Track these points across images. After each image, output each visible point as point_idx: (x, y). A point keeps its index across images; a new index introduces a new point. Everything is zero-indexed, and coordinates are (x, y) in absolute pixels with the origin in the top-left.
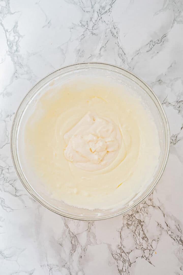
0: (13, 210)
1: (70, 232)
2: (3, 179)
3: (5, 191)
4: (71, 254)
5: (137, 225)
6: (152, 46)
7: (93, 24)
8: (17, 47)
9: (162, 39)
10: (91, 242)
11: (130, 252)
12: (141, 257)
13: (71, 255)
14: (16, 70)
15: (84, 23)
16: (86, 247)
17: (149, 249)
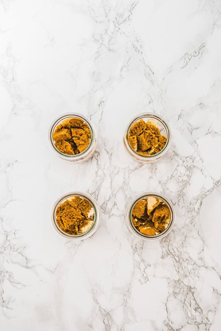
0: (25, 286)
1: (101, 308)
2: (10, 247)
3: (13, 263)
5: (186, 293)
6: (188, 60)
7: (110, 38)
8: (13, 74)
9: (200, 49)
10: (129, 319)
11: (180, 329)
14: (15, 105)
15: (98, 37)
16: (123, 327)
17: (205, 322)
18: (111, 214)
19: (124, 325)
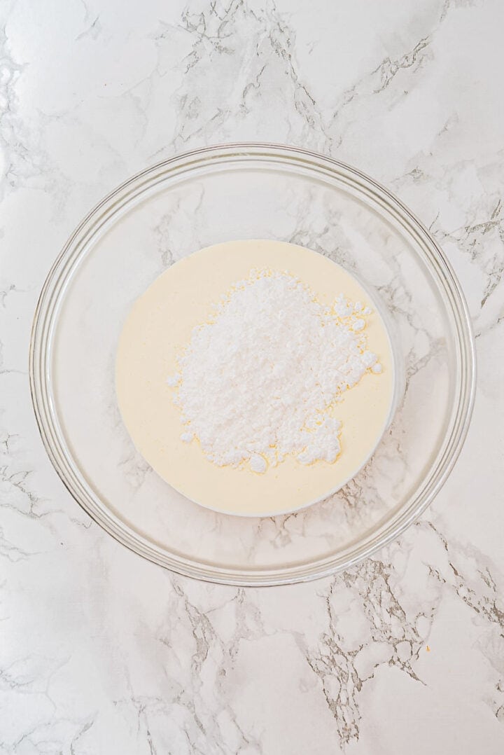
0: (26, 554)
1: (188, 606)
3: (1, 505)
4: (195, 665)
5: (372, 578)
6: (390, 75)
7: (220, 22)
8: (8, 97)
9: (417, 52)
10: (248, 630)
11: (356, 651)
12: (387, 664)
13: (196, 669)
14: (11, 165)
15: (194, 20)
16: (234, 646)
17: (409, 639)
19: (238, 641)
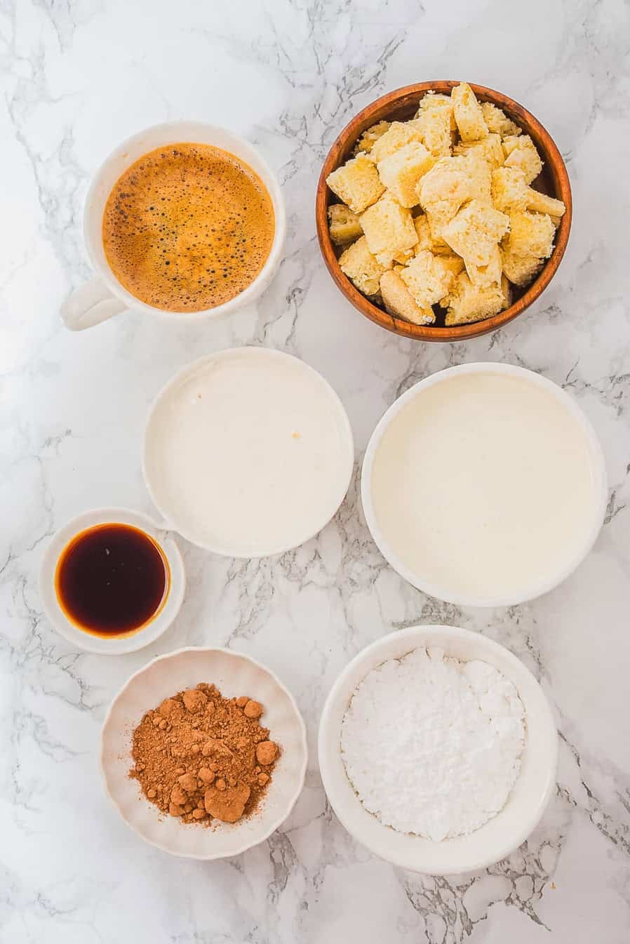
0: (74, 754)
2: (40, 651)
3: (46, 694)
4: (271, 895)
7: (325, 127)
8: (73, 209)
10: (337, 855)
11: (466, 885)
12: (504, 902)
13: (273, 901)
14: (73, 288)
15: (294, 125)
16: (319, 874)
17: (531, 872)
18: (306, 580)
19: (324, 867)
